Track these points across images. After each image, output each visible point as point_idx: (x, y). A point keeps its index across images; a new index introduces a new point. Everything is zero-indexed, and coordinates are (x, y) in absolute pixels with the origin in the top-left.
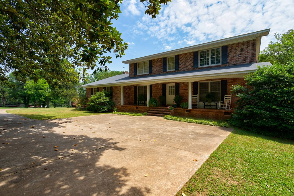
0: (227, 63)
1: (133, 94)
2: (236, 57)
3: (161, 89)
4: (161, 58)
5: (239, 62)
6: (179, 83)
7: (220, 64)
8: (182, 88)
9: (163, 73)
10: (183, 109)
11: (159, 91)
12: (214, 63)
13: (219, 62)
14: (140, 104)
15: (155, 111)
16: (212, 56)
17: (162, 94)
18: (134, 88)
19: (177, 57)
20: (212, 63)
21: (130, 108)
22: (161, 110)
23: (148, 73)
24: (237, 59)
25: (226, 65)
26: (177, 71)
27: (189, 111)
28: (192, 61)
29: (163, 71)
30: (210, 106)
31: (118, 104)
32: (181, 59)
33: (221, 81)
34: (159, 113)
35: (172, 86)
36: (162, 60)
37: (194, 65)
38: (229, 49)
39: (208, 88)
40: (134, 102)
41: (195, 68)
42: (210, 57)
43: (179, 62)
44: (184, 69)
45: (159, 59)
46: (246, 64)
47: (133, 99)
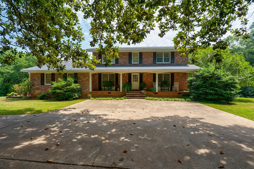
0: (174, 63)
1: (98, 81)
2: (178, 60)
3: (127, 77)
4: (127, 52)
5: (180, 63)
6: (142, 73)
7: (170, 63)
8: (145, 77)
9: (129, 64)
10: (152, 92)
11: (125, 79)
12: (166, 62)
13: (169, 62)
14: (105, 90)
15: (131, 95)
16: (165, 56)
17: (128, 81)
18: (98, 75)
19: (141, 54)
20: (164, 62)
21: (101, 93)
22: (136, 93)
23: (115, 63)
24: (179, 61)
25: (173, 64)
26: (141, 64)
27: (157, 93)
28: (152, 58)
29: (129, 63)
30: (164, 89)
31: (86, 91)
32: (144, 56)
33: (170, 73)
34: (136, 96)
35: (135, 75)
36: (128, 54)
37: (153, 61)
38: (175, 54)
39: (162, 78)
40: (98, 88)
41: (154, 63)
42: (163, 57)
43: (143, 57)
44: (146, 63)
45: (125, 52)
46: (184, 65)
47: (98, 85)
